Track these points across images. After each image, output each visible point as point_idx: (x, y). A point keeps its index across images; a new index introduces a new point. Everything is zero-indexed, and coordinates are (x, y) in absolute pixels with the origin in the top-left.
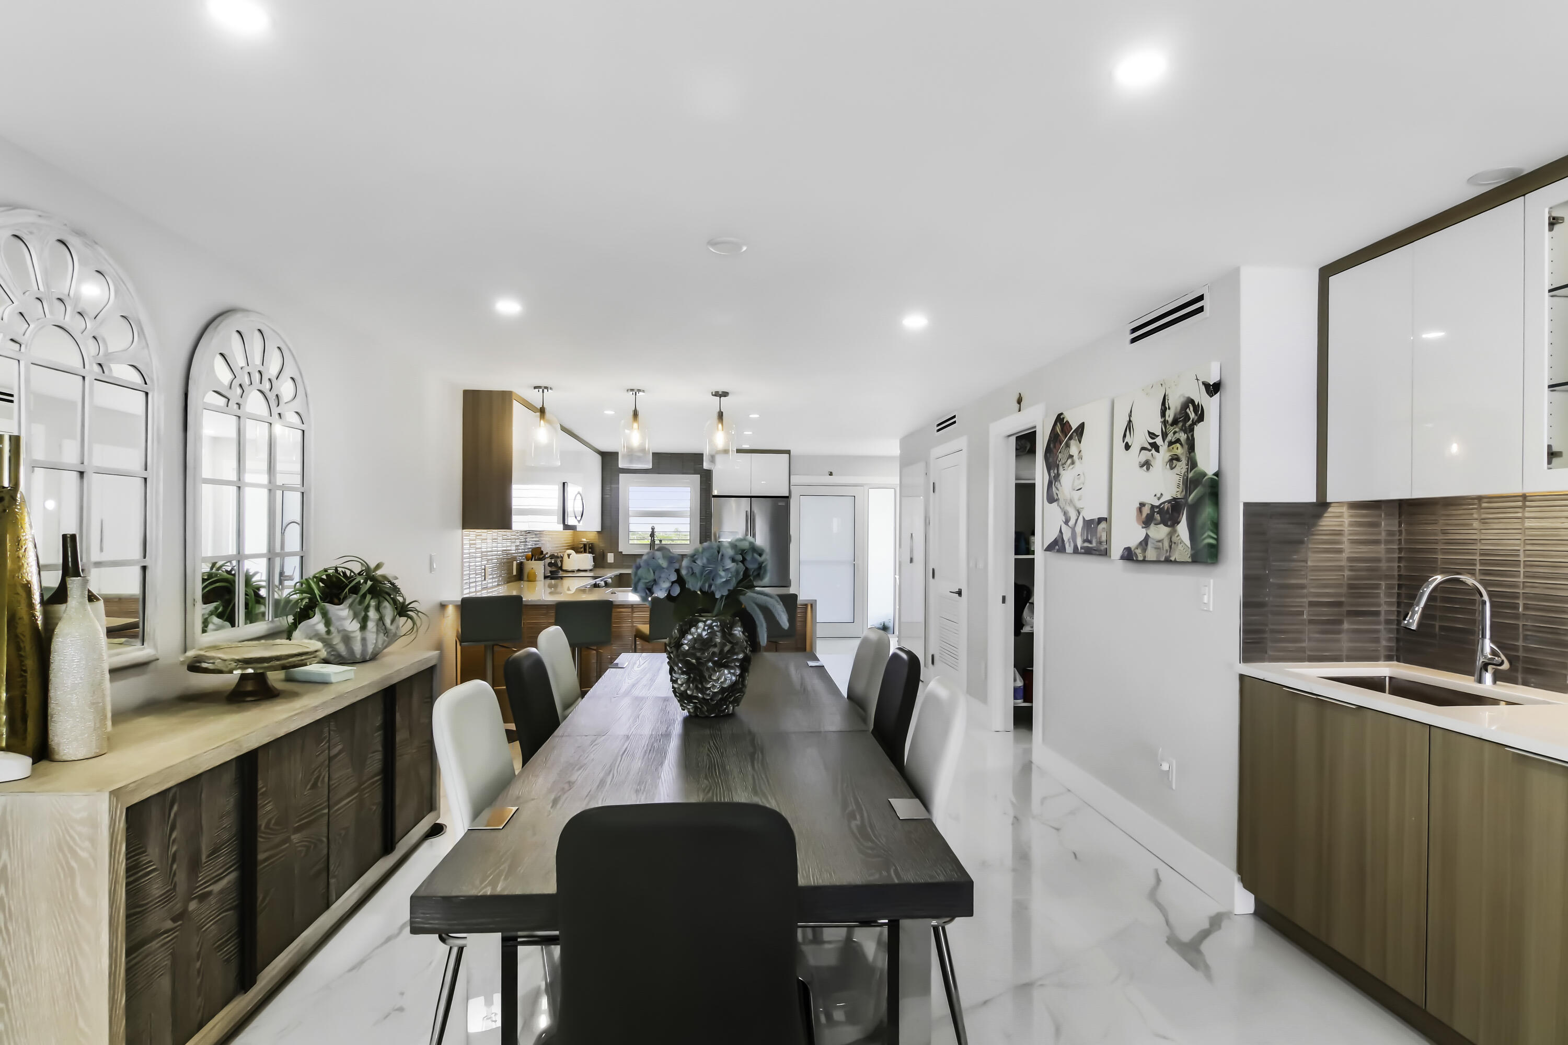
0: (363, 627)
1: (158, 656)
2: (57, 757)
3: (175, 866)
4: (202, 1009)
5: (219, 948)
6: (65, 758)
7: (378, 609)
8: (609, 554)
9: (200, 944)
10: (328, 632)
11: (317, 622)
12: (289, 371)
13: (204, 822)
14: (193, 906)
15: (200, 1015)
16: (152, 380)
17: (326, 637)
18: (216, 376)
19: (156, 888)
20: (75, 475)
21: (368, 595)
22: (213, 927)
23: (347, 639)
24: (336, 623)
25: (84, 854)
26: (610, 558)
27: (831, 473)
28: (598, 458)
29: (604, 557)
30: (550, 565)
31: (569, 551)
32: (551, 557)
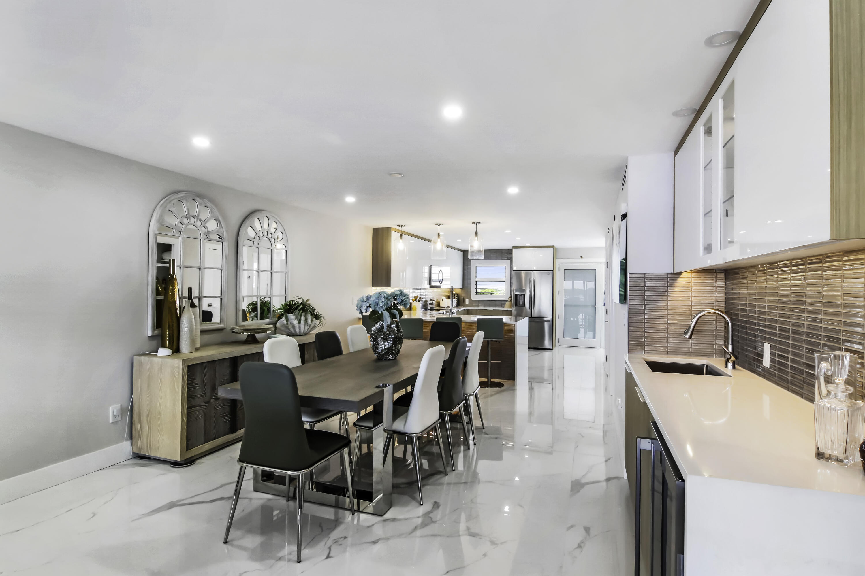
0: (299, 323)
1: (225, 327)
2: (181, 352)
3: (206, 387)
4: (215, 433)
5: (223, 417)
6: (183, 352)
7: (305, 316)
8: (466, 300)
9: (215, 413)
10: (287, 324)
11: (283, 320)
12: (280, 229)
13: (217, 376)
14: (212, 401)
15: (214, 435)
16: (224, 239)
17: (287, 325)
18: (248, 235)
19: (199, 392)
20: (198, 269)
21: (301, 310)
22: (221, 409)
23: (294, 327)
24: (290, 321)
25: (177, 376)
26: (467, 301)
27: (582, 257)
28: (461, 253)
29: (464, 301)
30: (430, 304)
31: (443, 298)
32: (431, 300)
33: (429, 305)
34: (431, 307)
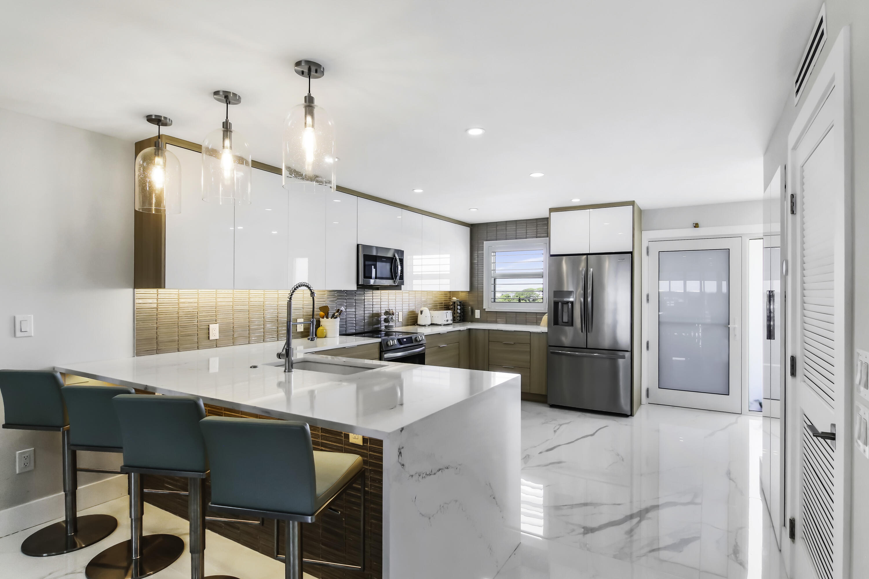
8: (476, 311)
26: (477, 314)
27: (697, 224)
28: (468, 229)
29: (473, 312)
30: (386, 320)
31: (422, 309)
32: (387, 313)
33: (383, 322)
34: (386, 327)
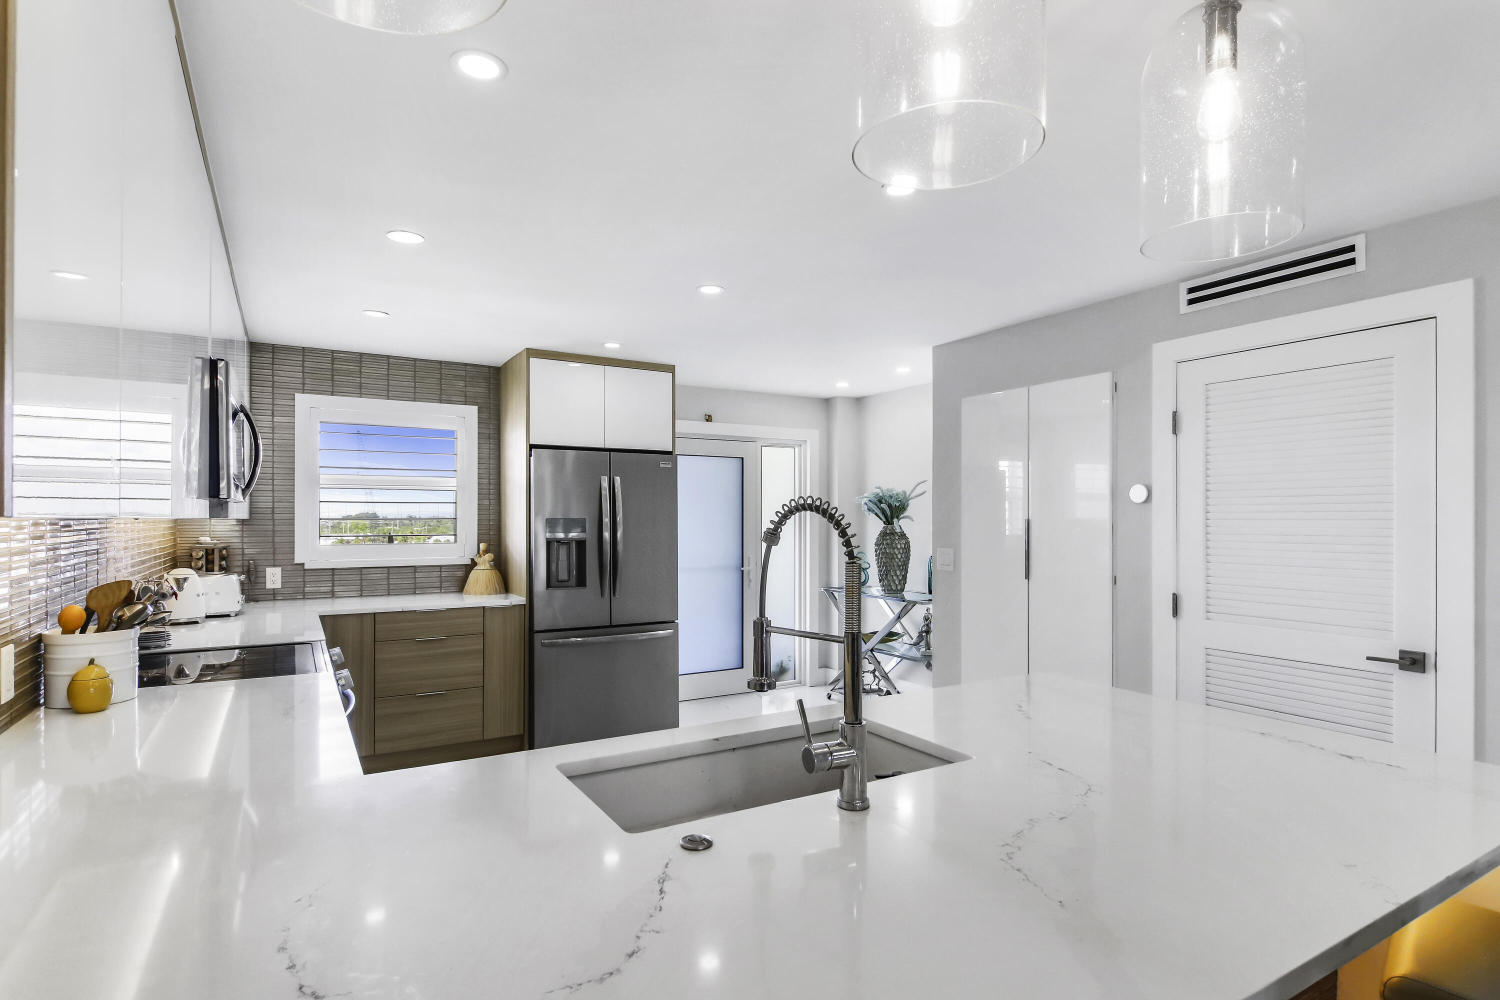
8: (269, 569)
26: (273, 577)
27: (710, 416)
29: (256, 576)
